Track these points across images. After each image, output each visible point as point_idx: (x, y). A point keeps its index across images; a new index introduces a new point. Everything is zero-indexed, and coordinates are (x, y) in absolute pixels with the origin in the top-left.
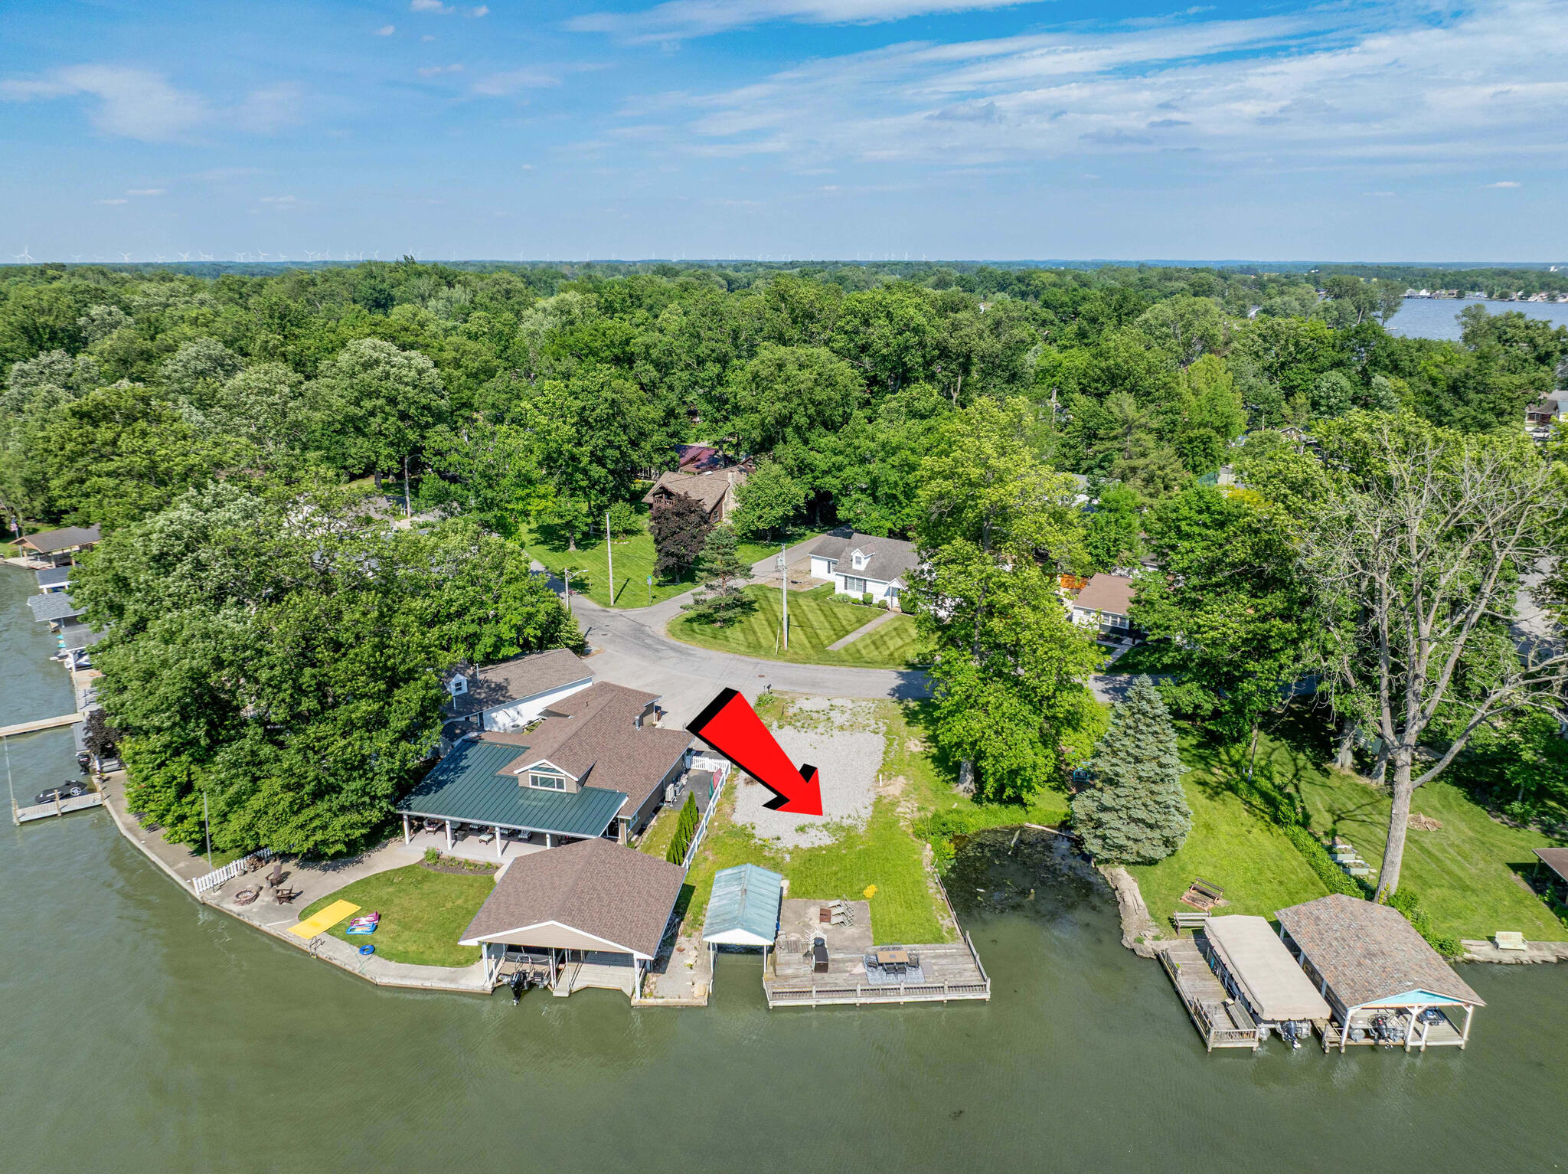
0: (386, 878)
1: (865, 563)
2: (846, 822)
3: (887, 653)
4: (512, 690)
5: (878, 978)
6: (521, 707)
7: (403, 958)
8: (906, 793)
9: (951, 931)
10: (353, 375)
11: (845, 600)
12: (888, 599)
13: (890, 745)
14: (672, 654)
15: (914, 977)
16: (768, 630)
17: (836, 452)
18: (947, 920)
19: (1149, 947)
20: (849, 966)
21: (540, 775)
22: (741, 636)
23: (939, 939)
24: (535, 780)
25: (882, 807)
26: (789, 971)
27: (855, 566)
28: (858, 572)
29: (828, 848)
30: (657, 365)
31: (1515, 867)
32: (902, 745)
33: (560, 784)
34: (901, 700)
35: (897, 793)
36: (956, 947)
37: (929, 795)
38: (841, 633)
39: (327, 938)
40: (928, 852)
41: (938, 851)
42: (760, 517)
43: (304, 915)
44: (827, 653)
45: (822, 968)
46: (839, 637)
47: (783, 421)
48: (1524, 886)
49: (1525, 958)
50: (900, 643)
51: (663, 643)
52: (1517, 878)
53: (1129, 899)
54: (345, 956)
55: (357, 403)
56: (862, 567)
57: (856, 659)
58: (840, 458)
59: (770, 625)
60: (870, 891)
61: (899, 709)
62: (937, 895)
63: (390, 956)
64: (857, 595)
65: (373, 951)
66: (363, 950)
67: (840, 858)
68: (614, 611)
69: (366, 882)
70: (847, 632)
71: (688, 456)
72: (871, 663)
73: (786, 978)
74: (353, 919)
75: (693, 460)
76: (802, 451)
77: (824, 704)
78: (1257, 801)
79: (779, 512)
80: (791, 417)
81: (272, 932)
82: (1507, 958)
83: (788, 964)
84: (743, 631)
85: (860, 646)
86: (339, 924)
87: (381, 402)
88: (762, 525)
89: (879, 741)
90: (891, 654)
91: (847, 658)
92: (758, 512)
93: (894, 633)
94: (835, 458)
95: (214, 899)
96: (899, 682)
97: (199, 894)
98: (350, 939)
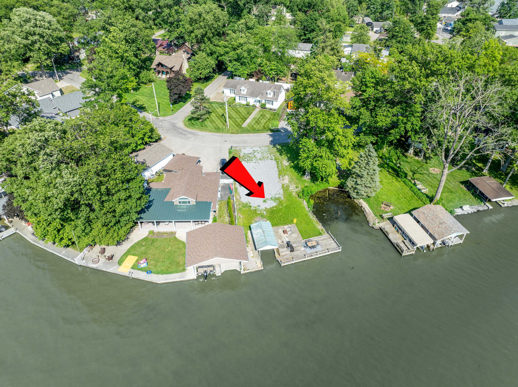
0: (139, 244)
1: (246, 91)
2: (277, 196)
3: (262, 126)
5: (309, 251)
6: (152, 168)
7: (162, 272)
8: (290, 182)
9: (322, 230)
11: (240, 105)
12: (255, 103)
13: (278, 164)
14: (191, 135)
15: (319, 248)
16: (219, 121)
18: (319, 226)
19: (377, 226)
20: (299, 248)
21: (181, 200)
23: (320, 234)
24: (180, 202)
25: (285, 188)
26: (284, 254)
27: (242, 92)
28: (244, 95)
29: (275, 207)
31: (462, 183)
32: (281, 163)
33: (189, 202)
34: (274, 146)
35: (287, 182)
36: (326, 236)
37: (297, 181)
38: (244, 119)
39: (133, 271)
40: (305, 203)
41: (308, 202)
43: (120, 263)
44: (242, 128)
45: (292, 250)
46: (245, 121)
48: (465, 189)
49: (470, 212)
50: (265, 121)
51: (185, 131)
52: (463, 186)
53: (367, 210)
54: (142, 276)
56: (245, 93)
57: (252, 130)
59: (219, 119)
60: (295, 221)
61: (275, 149)
62: (314, 218)
63: (158, 273)
64: (244, 102)
65: (151, 272)
66: (148, 273)
67: (281, 210)
68: (161, 118)
69: (133, 247)
70: (246, 119)
72: (258, 131)
73: (283, 256)
74: (138, 262)
75: (161, 45)
77: (251, 151)
78: (390, 170)
81: (112, 272)
82: (466, 213)
83: (283, 252)
85: (252, 124)
86: (134, 265)
89: (274, 162)
90: (264, 126)
91: (250, 129)
92: (200, 71)
93: (261, 117)
94: (225, 49)
95: (83, 263)
96: (271, 139)
97: (77, 262)
98: (141, 269)
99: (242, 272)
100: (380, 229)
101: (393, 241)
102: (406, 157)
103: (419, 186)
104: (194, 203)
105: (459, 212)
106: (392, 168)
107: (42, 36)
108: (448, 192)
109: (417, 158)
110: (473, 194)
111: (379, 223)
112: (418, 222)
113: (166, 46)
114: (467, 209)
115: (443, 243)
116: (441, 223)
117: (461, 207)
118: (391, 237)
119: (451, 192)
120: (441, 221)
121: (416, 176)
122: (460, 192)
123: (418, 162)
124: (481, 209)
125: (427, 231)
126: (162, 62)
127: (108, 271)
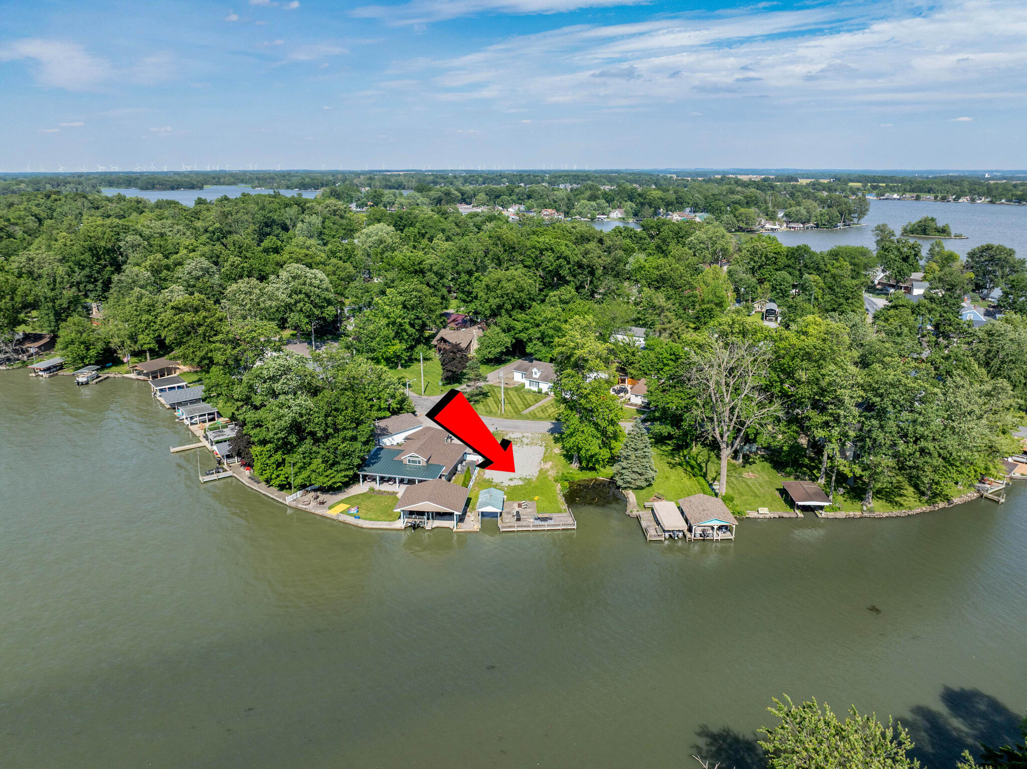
0: (357, 497)
1: (539, 375)
2: (528, 477)
3: (547, 414)
4: (390, 430)
5: (539, 522)
6: (394, 437)
7: (371, 519)
8: (552, 468)
9: (565, 510)
10: (288, 283)
11: (529, 391)
12: (548, 390)
13: (547, 450)
15: (550, 522)
16: (495, 405)
17: (525, 322)
18: (565, 506)
19: (635, 513)
20: (528, 519)
21: (411, 459)
22: (482, 407)
23: (560, 512)
24: (409, 461)
25: (542, 472)
27: (534, 376)
28: (536, 379)
29: (521, 486)
30: (436, 273)
31: (777, 489)
32: (551, 451)
33: (419, 462)
34: (552, 434)
35: (549, 467)
36: (566, 513)
37: (561, 467)
38: (527, 406)
39: (341, 514)
40: (559, 486)
41: (564, 486)
42: (490, 352)
43: (330, 508)
44: (521, 415)
45: (519, 519)
46: (527, 408)
47: (500, 307)
48: (779, 495)
49: (767, 516)
52: (777, 493)
53: (631, 500)
54: (349, 519)
55: (290, 296)
56: (537, 376)
57: (534, 417)
58: (528, 324)
59: (496, 403)
60: (537, 498)
61: (551, 437)
62: (562, 500)
63: (366, 519)
64: (535, 389)
65: (359, 518)
66: (355, 518)
67: (526, 489)
68: (424, 397)
69: (349, 498)
70: (530, 406)
71: (452, 319)
72: (541, 419)
73: (506, 523)
74: (349, 509)
75: (454, 321)
76: (510, 321)
77: (520, 435)
78: (689, 469)
79: (499, 350)
80: (503, 305)
81: (319, 513)
82: (761, 516)
83: (507, 518)
84: (484, 405)
85: (536, 412)
86: (344, 511)
87: (302, 296)
88: (491, 356)
89: (542, 449)
90: (549, 415)
91: (531, 416)
92: (489, 350)
94: (525, 324)
95: (294, 504)
96: (552, 426)
97: (287, 503)
98: (351, 515)
99: (455, 530)
100: (637, 516)
101: (644, 526)
103: (715, 487)
104: (425, 464)
105: (752, 514)
106: (692, 467)
107: (308, 296)
110: (785, 501)
111: (638, 511)
113: (460, 321)
114: (765, 513)
117: (757, 510)
118: (643, 523)
119: (757, 496)
124: (786, 515)
126: (445, 337)
127: (316, 512)
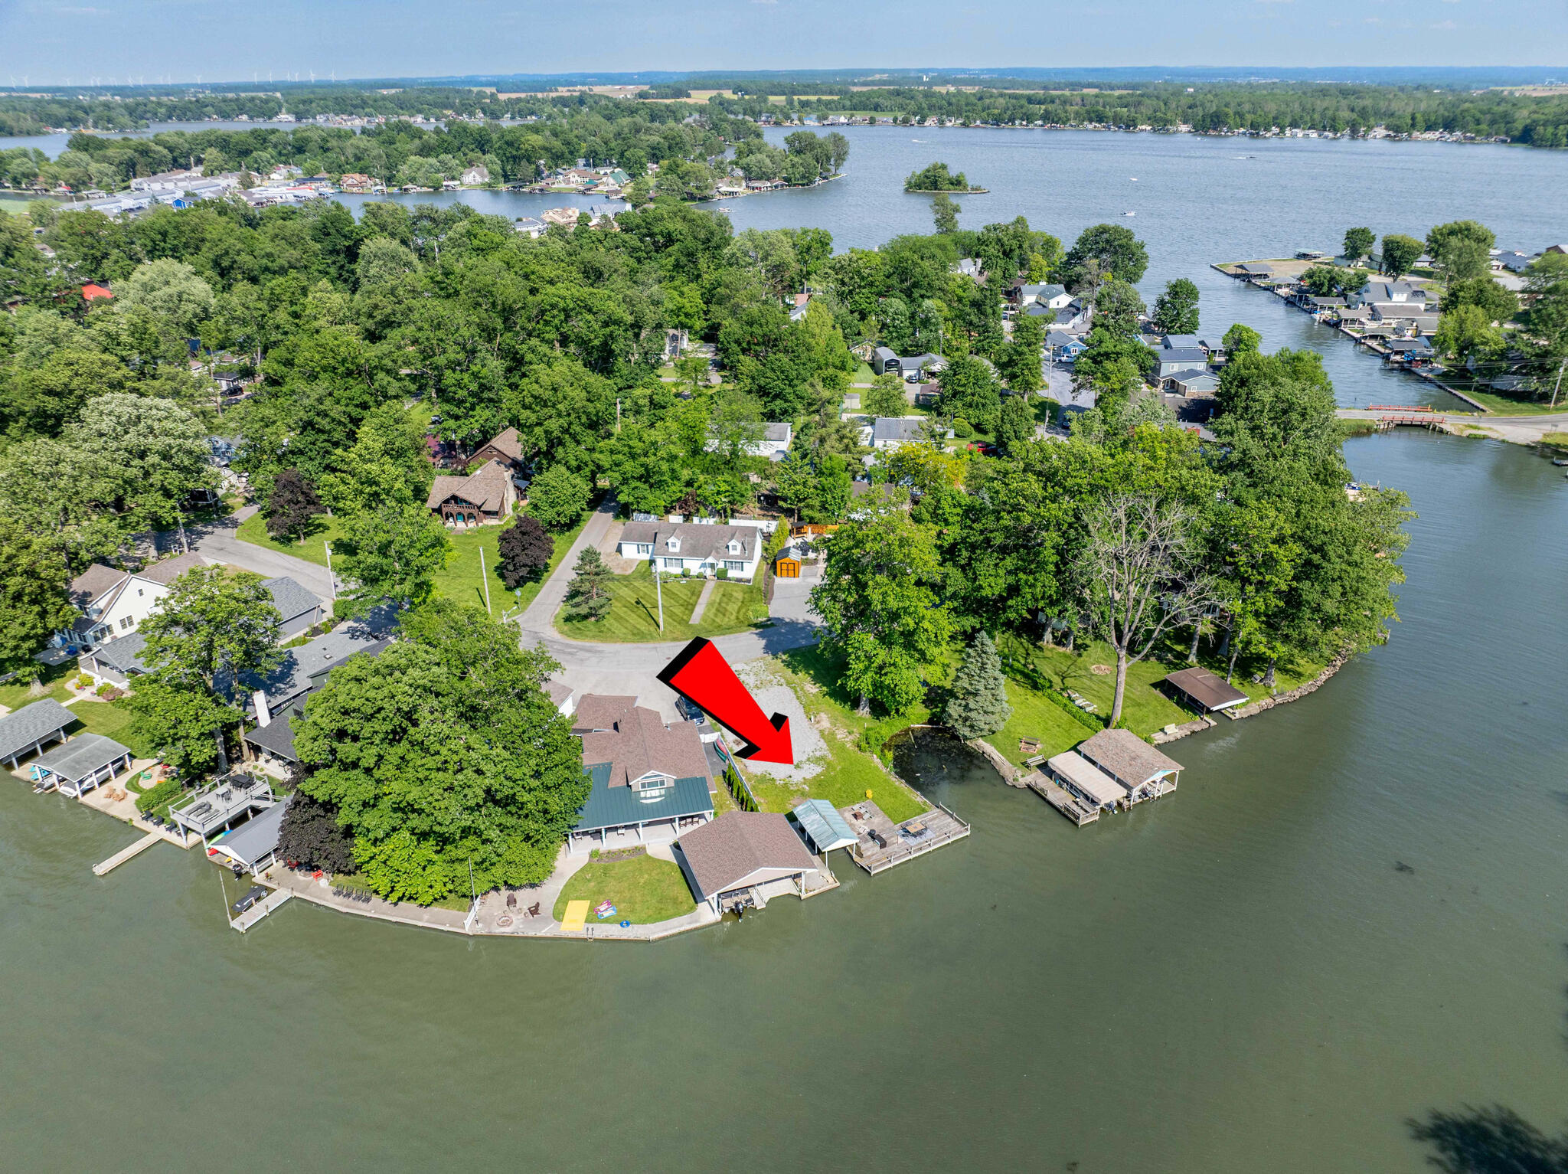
0: (581, 877)
1: (678, 543)
2: (818, 754)
3: (733, 617)
5: (912, 841)
7: (652, 918)
8: (833, 724)
9: (926, 803)
11: (667, 576)
12: (702, 570)
13: (796, 692)
14: (588, 655)
15: (929, 834)
19: (1022, 782)
20: (894, 840)
21: (647, 780)
22: (620, 626)
23: (924, 811)
24: (643, 785)
25: (828, 737)
26: (869, 853)
27: (671, 549)
28: (675, 554)
31: (1155, 685)
33: (662, 783)
35: (828, 725)
36: (935, 812)
37: (848, 722)
38: (690, 608)
40: (876, 760)
41: (882, 756)
43: (559, 917)
44: (691, 626)
45: (883, 844)
46: (692, 611)
48: (1162, 696)
49: (1179, 737)
50: (736, 608)
51: (567, 645)
52: (1157, 692)
53: (995, 757)
54: (615, 931)
56: (677, 550)
57: (718, 629)
60: (870, 793)
61: (779, 663)
63: (644, 922)
64: (677, 570)
66: (621, 925)
67: (834, 778)
69: (570, 885)
70: (694, 606)
72: (731, 629)
73: (869, 857)
74: (594, 909)
78: (1018, 677)
81: (548, 935)
82: (1172, 739)
84: (617, 621)
85: (712, 616)
86: (588, 916)
89: (786, 689)
90: (737, 618)
91: (711, 628)
93: (725, 599)
95: (480, 929)
97: (467, 930)
99: (804, 896)
100: (1029, 786)
101: (1056, 803)
102: (1041, 648)
103: (1080, 702)
104: (677, 783)
105: (1159, 738)
106: (1022, 673)
108: (1134, 706)
109: (1061, 649)
110: (1177, 704)
111: (1023, 776)
112: (1094, 763)
114: (1173, 731)
115: (1144, 793)
116: (1133, 759)
117: (1162, 730)
118: (1050, 797)
119: (1139, 705)
120: (1133, 755)
121: (1069, 682)
122: (1155, 703)
123: (1065, 656)
124: (1197, 728)
125: (1111, 775)
126: (458, 494)
